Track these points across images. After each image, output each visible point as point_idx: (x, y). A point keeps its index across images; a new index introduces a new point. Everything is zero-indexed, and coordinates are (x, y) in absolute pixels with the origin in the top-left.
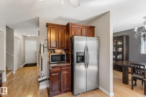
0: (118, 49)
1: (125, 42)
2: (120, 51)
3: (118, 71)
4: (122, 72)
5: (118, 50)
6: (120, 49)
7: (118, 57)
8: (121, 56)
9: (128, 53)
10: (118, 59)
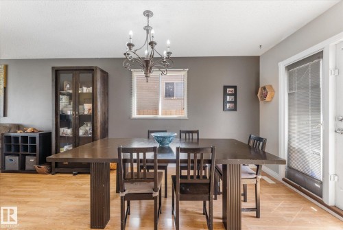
0: (80, 107)
1: (99, 85)
2: (86, 113)
3: (79, 173)
4: (89, 173)
5: (81, 111)
6: (87, 108)
7: (81, 132)
8: (88, 128)
9: (108, 119)
10: (80, 138)
